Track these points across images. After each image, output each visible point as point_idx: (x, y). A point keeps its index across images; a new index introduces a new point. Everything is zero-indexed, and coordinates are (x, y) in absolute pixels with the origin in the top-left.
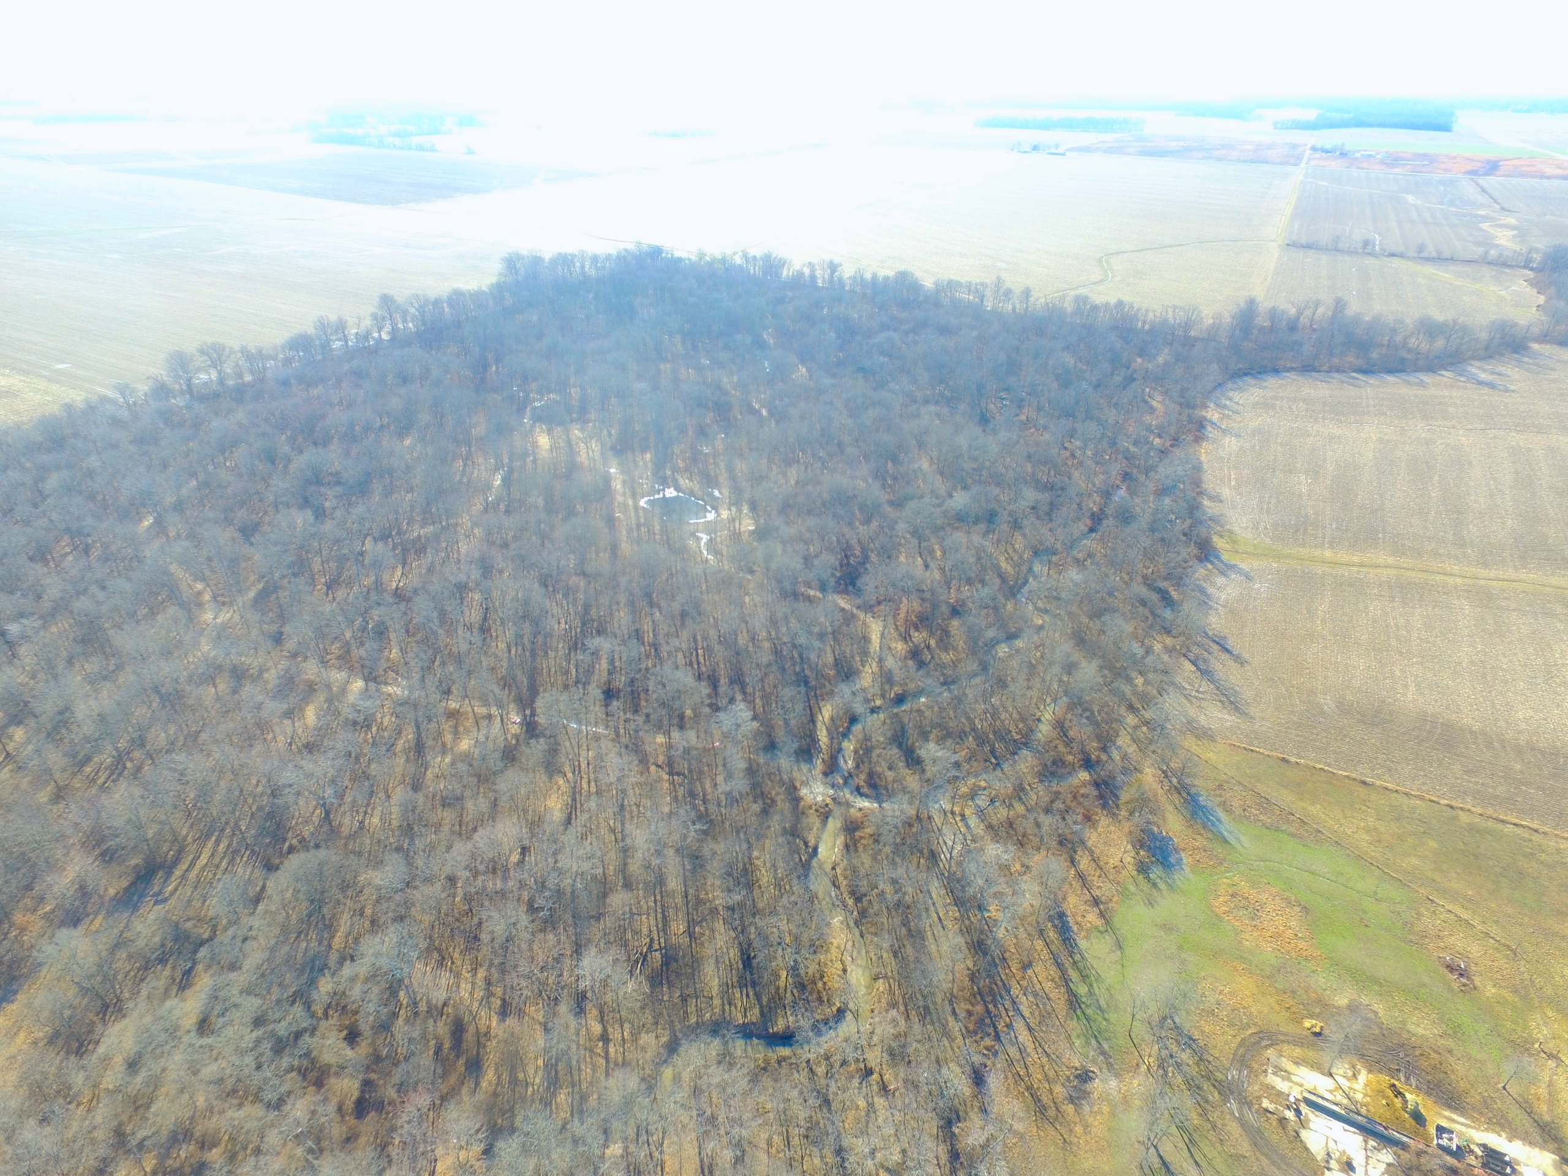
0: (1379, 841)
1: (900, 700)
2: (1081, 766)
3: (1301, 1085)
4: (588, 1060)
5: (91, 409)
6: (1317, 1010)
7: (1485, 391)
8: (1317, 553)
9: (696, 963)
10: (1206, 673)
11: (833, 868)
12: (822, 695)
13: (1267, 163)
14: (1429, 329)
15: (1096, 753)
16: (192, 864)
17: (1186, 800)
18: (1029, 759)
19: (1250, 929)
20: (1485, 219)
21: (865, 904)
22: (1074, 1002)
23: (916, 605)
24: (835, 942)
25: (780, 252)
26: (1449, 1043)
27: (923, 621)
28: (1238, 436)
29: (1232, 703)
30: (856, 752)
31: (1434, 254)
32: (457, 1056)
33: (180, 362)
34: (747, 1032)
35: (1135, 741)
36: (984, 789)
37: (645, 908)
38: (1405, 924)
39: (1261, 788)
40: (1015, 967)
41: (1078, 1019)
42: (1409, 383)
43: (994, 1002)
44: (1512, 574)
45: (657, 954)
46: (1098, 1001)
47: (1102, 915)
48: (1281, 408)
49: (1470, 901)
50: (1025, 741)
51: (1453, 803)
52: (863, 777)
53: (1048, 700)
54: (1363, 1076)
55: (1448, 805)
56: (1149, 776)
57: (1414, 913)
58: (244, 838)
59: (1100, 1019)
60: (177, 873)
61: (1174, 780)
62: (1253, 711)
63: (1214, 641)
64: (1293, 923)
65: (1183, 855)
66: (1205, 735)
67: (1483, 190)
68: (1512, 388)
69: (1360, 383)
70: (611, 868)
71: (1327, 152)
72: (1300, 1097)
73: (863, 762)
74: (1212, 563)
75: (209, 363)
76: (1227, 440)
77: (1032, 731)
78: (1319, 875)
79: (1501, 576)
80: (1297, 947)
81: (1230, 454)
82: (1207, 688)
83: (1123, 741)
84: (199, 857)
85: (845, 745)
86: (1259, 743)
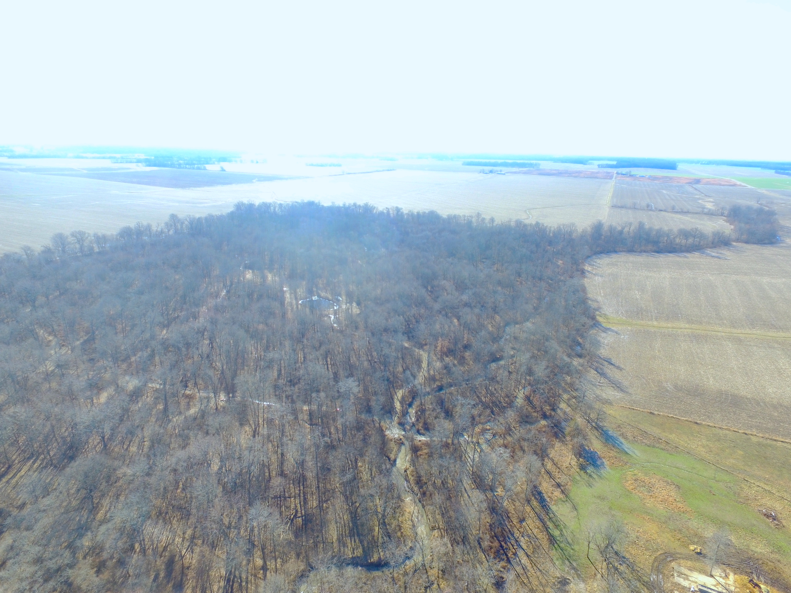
0: (711, 451)
1: (440, 388)
2: (542, 418)
3: (696, 583)
6: (696, 540)
7: (716, 259)
8: (650, 323)
9: (323, 524)
10: (603, 374)
11: (405, 471)
12: (397, 386)
13: (597, 178)
14: (685, 234)
15: (549, 412)
16: (15, 475)
17: (601, 434)
18: (513, 415)
19: (648, 497)
20: (699, 199)
21: (425, 489)
22: (552, 540)
23: (446, 343)
24: (408, 510)
26: (777, 556)
27: (450, 352)
28: (602, 276)
29: (618, 387)
30: (416, 413)
31: (680, 210)
33: (60, 239)
34: (355, 562)
35: (569, 406)
36: (489, 430)
37: (293, 494)
38: (735, 493)
39: (641, 426)
40: (515, 521)
41: (556, 549)
42: (679, 256)
43: (504, 540)
44: (748, 331)
45: (300, 519)
46: (566, 539)
47: (563, 492)
48: (620, 265)
49: (768, 480)
50: (511, 404)
51: (746, 432)
52: (421, 425)
53: (520, 388)
54: (732, 577)
55: (744, 433)
56: (580, 421)
57: (738, 487)
58: (51, 460)
59: (569, 549)
61: (594, 424)
62: (630, 391)
63: (605, 360)
64: (672, 494)
65: (604, 460)
66: (608, 402)
67: (696, 189)
68: (728, 258)
69: (656, 256)
70: (274, 473)
71: (624, 175)
73: (420, 418)
74: (597, 327)
75: (76, 241)
76: (597, 278)
77: (513, 402)
78: (681, 469)
79: (744, 332)
80: (677, 506)
81: (599, 283)
82: (604, 381)
83: (563, 405)
84: (20, 471)
85: (410, 410)
86: (637, 406)
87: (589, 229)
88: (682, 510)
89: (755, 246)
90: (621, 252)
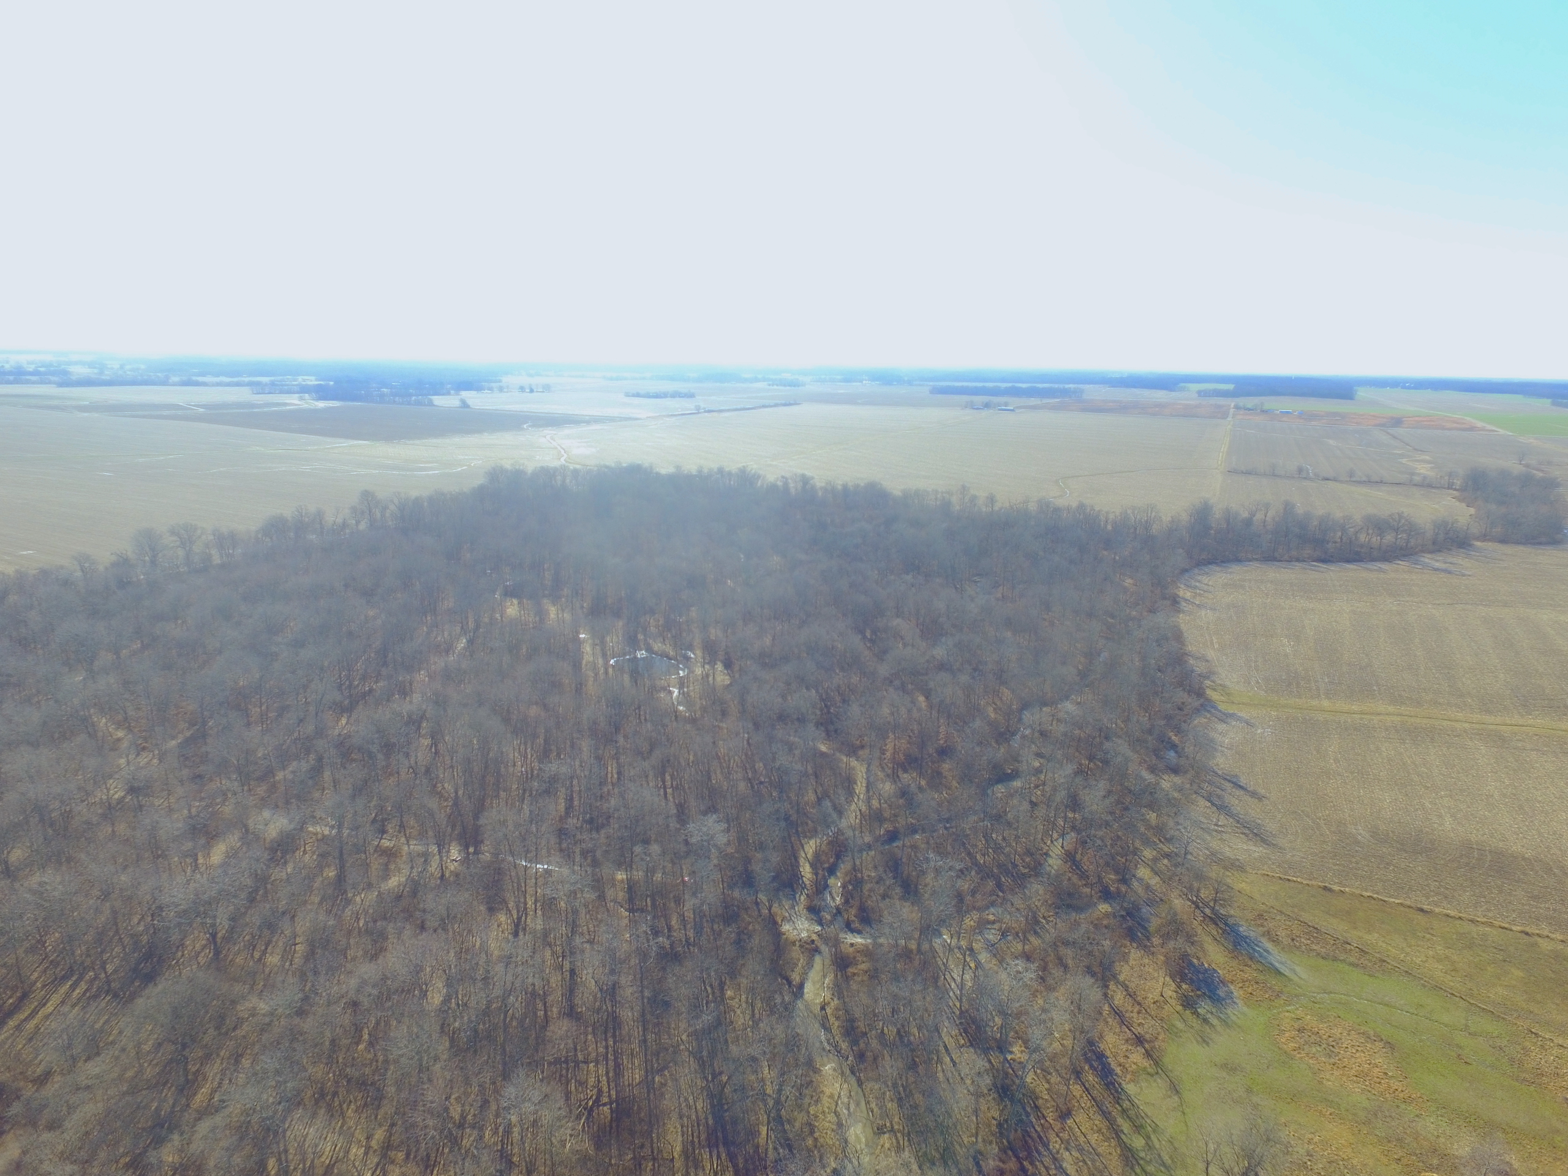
0: (1455, 970)
1: (893, 836)
2: (1100, 897)
6: (1435, 1162)
7: (1442, 575)
8: (1315, 703)
9: (655, 1119)
10: (1222, 808)
11: (823, 1008)
12: (804, 832)
13: (1197, 417)
14: (1379, 526)
15: (1116, 886)
17: (1224, 931)
18: (1041, 892)
19: (1329, 1067)
20: (1403, 456)
21: (862, 1045)
22: (1129, 1157)
23: (903, 744)
24: (828, 1091)
27: (910, 762)
28: (1213, 609)
29: (1256, 835)
30: (844, 886)
31: (1364, 479)
35: (1156, 873)
36: (993, 922)
37: (594, 1055)
38: (1512, 1060)
39: (1306, 917)
40: (1051, 1117)
42: (1368, 569)
43: (1030, 1157)
44: (1518, 719)
45: (606, 1109)
46: (1159, 1155)
47: (1148, 1054)
48: (1250, 588)
50: (1036, 869)
51: (1528, 929)
52: (853, 911)
53: (1055, 835)
55: (1522, 932)
56: (1179, 904)
57: (1518, 1048)
58: (108, 982)
61: (1208, 911)
62: (1280, 842)
63: (1226, 779)
64: (1379, 1060)
65: (1232, 987)
66: (1235, 865)
67: (1394, 437)
68: (1467, 573)
69: (1322, 569)
70: (555, 1010)
71: (1250, 410)
73: (852, 898)
74: (1209, 711)
76: (1203, 613)
77: (1040, 865)
78: (1394, 1007)
79: (1508, 722)
80: (1389, 1087)
81: (1208, 623)
82: (1226, 822)
83: (1143, 872)
84: (45, 1005)
85: (831, 881)
86: (1295, 873)
87: (1184, 517)
88: (1401, 1095)
89: (1521, 548)
90: (1250, 561)
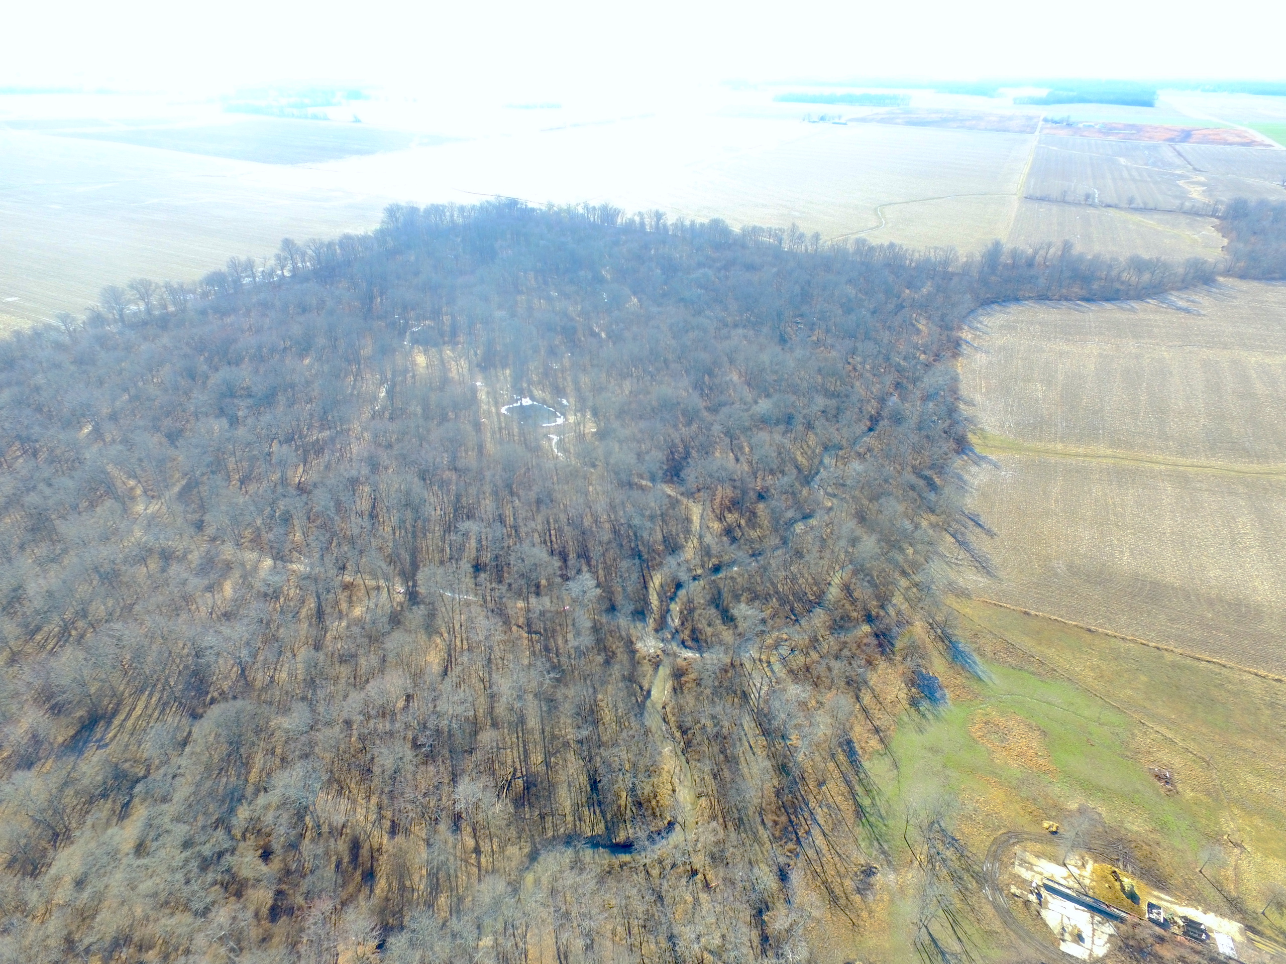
0: (1102, 677)
1: (717, 569)
2: (863, 621)
3: (1041, 874)
4: (464, 869)
5: (37, 335)
6: (1054, 814)
7: (1183, 314)
8: (1051, 446)
9: (552, 787)
10: (963, 544)
11: (664, 707)
12: (653, 566)
13: (1008, 131)
14: (1139, 265)
15: (876, 610)
16: (129, 715)
17: (948, 647)
18: (822, 616)
19: (1000, 749)
20: (1181, 177)
21: (690, 736)
22: (860, 812)
23: (729, 492)
24: (666, 768)
25: (615, 203)
26: (1157, 837)
27: (735, 504)
28: (987, 352)
29: (984, 568)
30: (681, 612)
31: (1142, 205)
32: (355, 869)
33: (113, 296)
34: (594, 842)
35: (906, 600)
36: (786, 640)
37: (509, 743)
38: (1122, 742)
39: (1008, 636)
40: (812, 784)
41: (863, 826)
42: (1122, 309)
43: (795, 813)
44: (1203, 461)
45: (520, 781)
46: (879, 810)
47: (882, 740)
48: (1021, 329)
49: (1173, 723)
50: (819, 602)
51: (1160, 646)
52: (687, 632)
53: (837, 568)
54: (1090, 865)
55: (1155, 647)
56: (919, 628)
57: (1129, 734)
58: (173, 692)
59: (881, 825)
60: (116, 722)
61: (939, 631)
62: (1000, 574)
63: (970, 518)
64: (1034, 744)
65: (946, 691)
66: (963, 594)
67: (1180, 154)
68: (1203, 312)
69: (1084, 309)
70: (481, 711)
71: (1056, 123)
72: (1040, 884)
73: (687, 621)
74: (967, 455)
75: (138, 296)
76: (978, 356)
77: (824, 593)
78: (1054, 705)
80: (1037, 763)
81: (981, 367)
82: (964, 556)
83: (898, 600)
84: (134, 709)
85: (672, 607)
86: (1006, 600)
87: (978, 258)
88: (1043, 768)
89: (1255, 284)
90: (1026, 300)
